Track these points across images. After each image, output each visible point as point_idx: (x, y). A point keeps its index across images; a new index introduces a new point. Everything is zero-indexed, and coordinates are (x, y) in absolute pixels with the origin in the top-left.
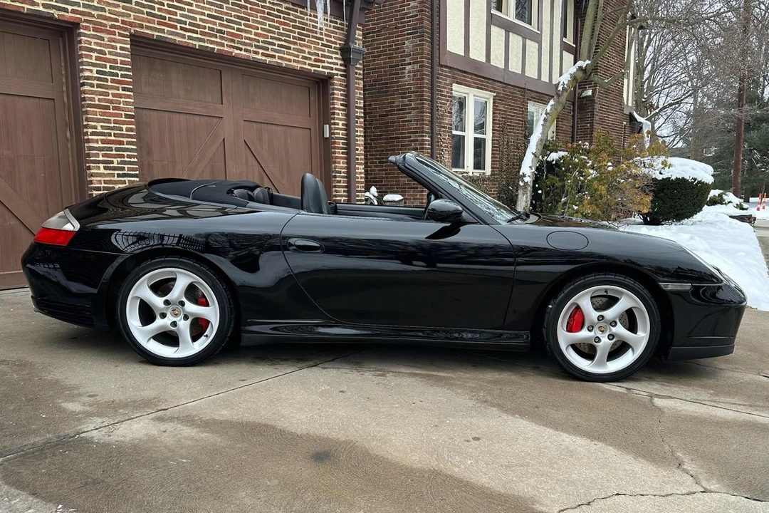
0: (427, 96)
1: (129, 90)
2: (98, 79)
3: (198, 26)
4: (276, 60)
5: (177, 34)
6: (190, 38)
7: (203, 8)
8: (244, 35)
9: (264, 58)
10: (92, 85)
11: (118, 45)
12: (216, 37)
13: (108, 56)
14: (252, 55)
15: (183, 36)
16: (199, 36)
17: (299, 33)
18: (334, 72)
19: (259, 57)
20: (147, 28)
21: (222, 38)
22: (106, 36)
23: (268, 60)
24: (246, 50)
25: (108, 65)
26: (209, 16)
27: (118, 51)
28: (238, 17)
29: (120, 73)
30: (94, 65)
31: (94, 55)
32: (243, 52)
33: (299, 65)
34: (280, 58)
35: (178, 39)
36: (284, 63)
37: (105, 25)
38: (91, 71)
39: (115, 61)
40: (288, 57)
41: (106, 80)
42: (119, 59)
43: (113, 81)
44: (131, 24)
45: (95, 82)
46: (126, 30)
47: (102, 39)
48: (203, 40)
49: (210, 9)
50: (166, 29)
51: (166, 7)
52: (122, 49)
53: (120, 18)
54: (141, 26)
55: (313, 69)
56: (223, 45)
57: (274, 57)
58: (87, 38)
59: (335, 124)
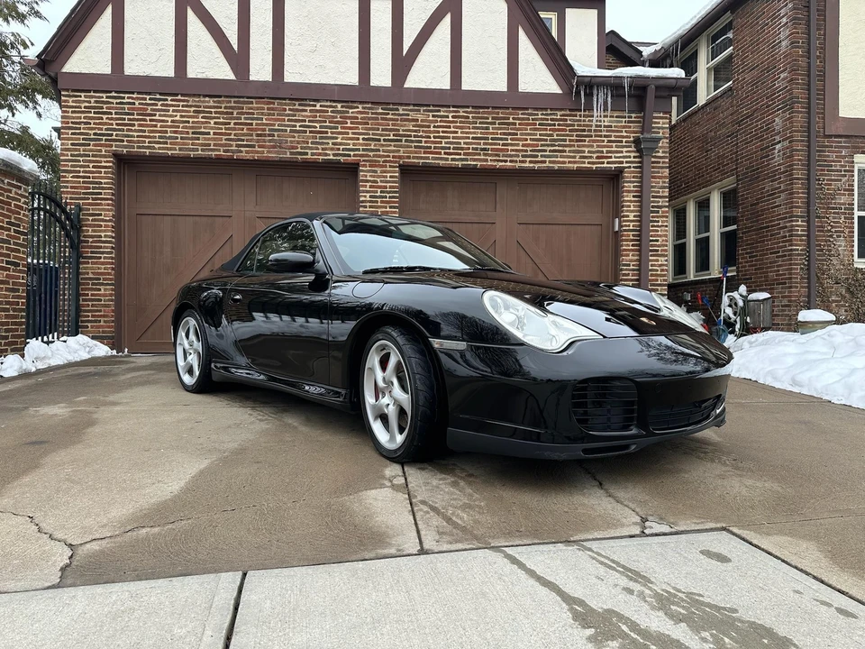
0: (799, 173)
1: (394, 207)
2: (370, 202)
3: (462, 149)
4: (547, 164)
5: (441, 159)
6: (453, 160)
7: (467, 133)
8: (510, 148)
9: (532, 165)
10: (365, 207)
11: (388, 175)
12: (479, 154)
13: (380, 184)
14: (518, 165)
15: (447, 160)
16: (462, 157)
17: (577, 136)
18: (625, 165)
19: (527, 165)
20: (414, 158)
21: (485, 155)
22: (379, 170)
23: (537, 166)
24: (511, 161)
25: (379, 190)
26: (473, 138)
27: (388, 179)
28: (504, 134)
29: (388, 195)
30: (367, 192)
31: (368, 184)
32: (508, 164)
33: (576, 166)
34: (550, 162)
35: (441, 162)
36: (556, 166)
37: (379, 161)
38: (365, 196)
39: (386, 187)
40: (561, 160)
41: (377, 202)
42: (388, 185)
43: (382, 202)
44: (400, 157)
45: (368, 204)
46: (395, 162)
47: (376, 172)
48: (467, 160)
49: (474, 133)
50: (431, 156)
51: (432, 139)
52: (391, 177)
53: (391, 155)
54: (409, 157)
55: (594, 166)
56: (487, 160)
57: (545, 162)
58: (365, 173)
59: (624, 216)
